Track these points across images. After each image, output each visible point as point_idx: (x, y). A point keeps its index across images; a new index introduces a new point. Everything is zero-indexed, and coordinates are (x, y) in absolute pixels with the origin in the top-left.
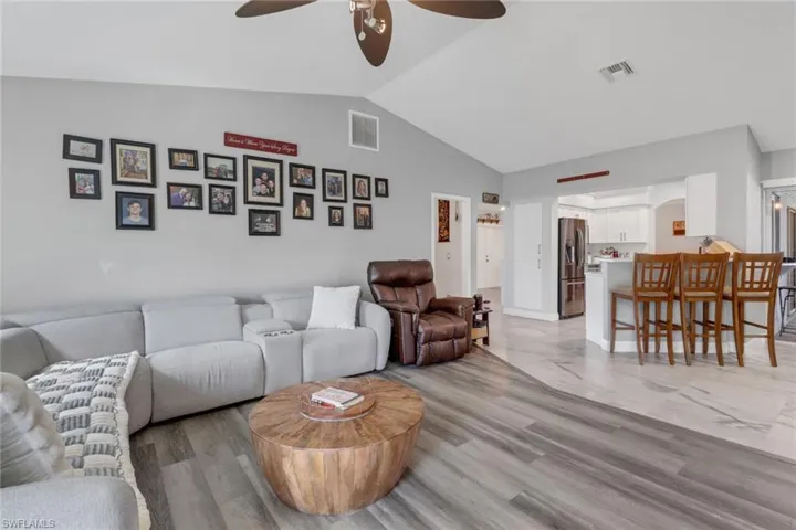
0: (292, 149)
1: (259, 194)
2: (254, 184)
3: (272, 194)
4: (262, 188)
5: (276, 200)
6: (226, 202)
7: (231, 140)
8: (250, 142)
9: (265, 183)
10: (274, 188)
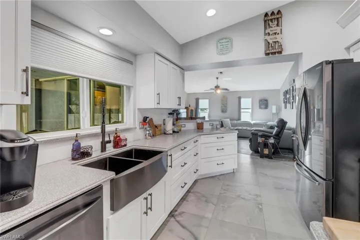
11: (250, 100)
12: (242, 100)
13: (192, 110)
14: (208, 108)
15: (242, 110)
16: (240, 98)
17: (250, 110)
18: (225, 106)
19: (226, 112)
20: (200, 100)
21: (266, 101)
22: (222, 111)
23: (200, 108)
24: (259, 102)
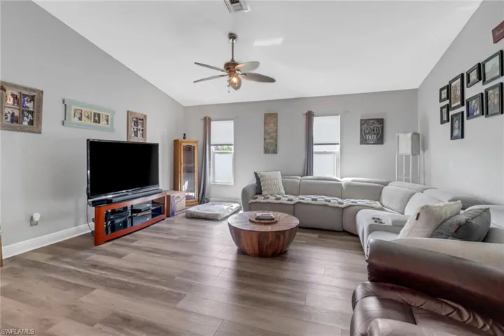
11: (335, 121)
12: (317, 121)
13: (189, 149)
14: (232, 141)
15: (316, 149)
16: (309, 116)
17: (337, 149)
18: (272, 138)
19: (275, 152)
20: (212, 123)
21: (381, 121)
22: (266, 151)
23: (212, 143)
24: (362, 125)
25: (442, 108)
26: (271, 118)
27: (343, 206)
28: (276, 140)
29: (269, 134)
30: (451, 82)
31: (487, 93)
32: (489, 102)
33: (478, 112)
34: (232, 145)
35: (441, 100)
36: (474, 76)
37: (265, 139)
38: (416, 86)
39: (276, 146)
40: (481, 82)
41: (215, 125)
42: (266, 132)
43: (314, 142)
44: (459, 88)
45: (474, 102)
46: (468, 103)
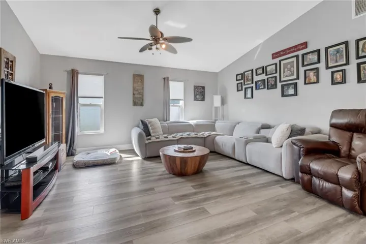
0: (305, 45)
1: (287, 76)
2: (284, 72)
3: (293, 74)
4: (288, 73)
5: (295, 77)
6: (273, 83)
7: (275, 56)
8: (282, 53)
9: (289, 70)
10: (294, 71)
11: (181, 85)
13: (57, 100)
14: (102, 95)
18: (139, 94)
19: (142, 105)
20: (79, 75)
21: (203, 88)
22: (135, 104)
23: (79, 96)
24: (195, 89)
25: (237, 84)
26: (138, 78)
27: (205, 136)
28: (143, 96)
29: (137, 90)
30: (244, 73)
31: (268, 79)
32: (269, 83)
33: (262, 87)
34: (102, 98)
35: (237, 80)
36: (260, 71)
37: (134, 94)
38: (217, 71)
39: (143, 100)
40: (265, 74)
41: (82, 79)
42: (134, 89)
43: (171, 98)
44: (250, 75)
45: (260, 82)
46: (256, 83)
